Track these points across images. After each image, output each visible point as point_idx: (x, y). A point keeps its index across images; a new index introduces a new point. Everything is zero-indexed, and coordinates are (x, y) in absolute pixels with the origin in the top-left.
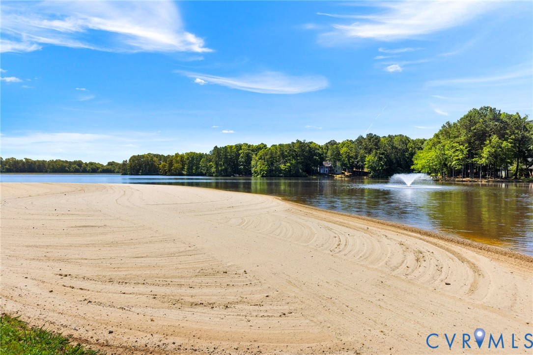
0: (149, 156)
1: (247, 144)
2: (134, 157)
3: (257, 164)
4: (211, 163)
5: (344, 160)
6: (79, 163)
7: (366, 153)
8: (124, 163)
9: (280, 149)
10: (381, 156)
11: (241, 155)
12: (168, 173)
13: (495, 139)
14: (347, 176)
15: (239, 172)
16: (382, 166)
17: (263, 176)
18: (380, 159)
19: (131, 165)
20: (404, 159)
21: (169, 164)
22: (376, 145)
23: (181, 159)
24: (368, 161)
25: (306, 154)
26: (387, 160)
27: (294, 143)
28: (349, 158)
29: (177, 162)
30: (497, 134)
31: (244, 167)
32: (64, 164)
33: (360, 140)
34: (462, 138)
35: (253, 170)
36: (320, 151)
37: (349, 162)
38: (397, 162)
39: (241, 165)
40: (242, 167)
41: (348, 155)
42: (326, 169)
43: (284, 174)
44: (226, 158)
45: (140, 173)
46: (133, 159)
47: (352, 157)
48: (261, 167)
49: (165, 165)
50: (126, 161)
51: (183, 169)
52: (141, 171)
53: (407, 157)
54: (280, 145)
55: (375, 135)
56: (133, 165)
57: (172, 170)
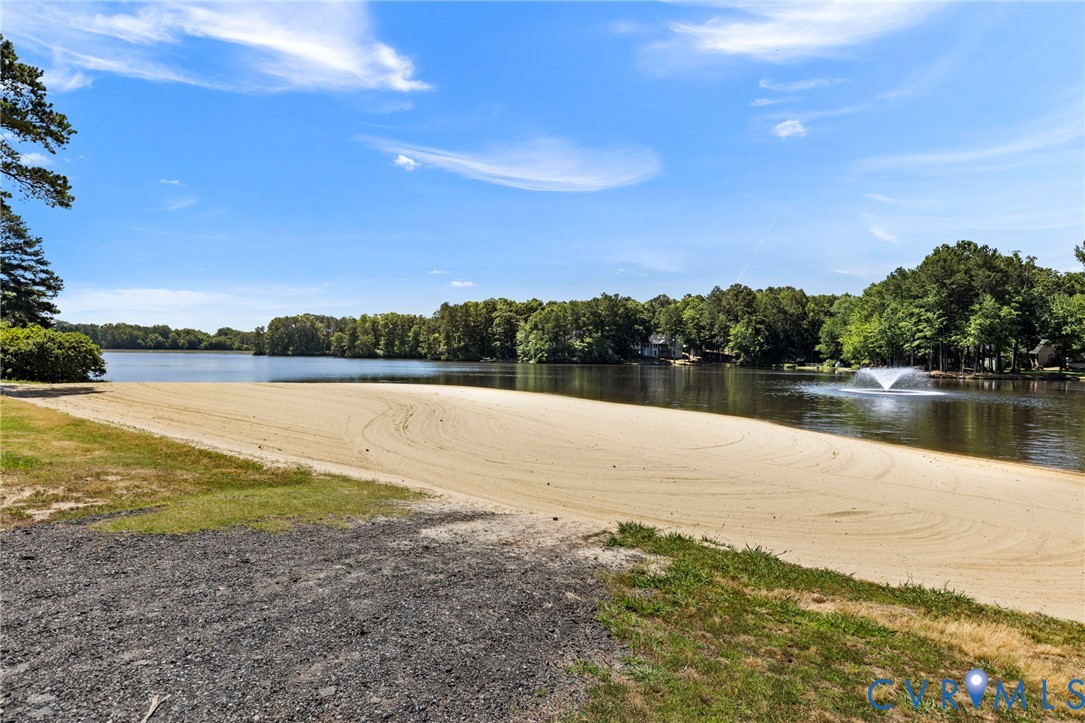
0: (308, 319)
1: (505, 301)
2: (278, 320)
3: (528, 340)
4: (437, 335)
5: (690, 333)
6: (164, 331)
7: (730, 320)
8: (259, 333)
9: (573, 310)
10: (758, 326)
11: (497, 321)
12: (348, 353)
13: (989, 302)
14: (693, 362)
15: (492, 353)
16: (761, 345)
17: (540, 361)
18: (757, 332)
19: (272, 337)
20: (799, 333)
21: (350, 335)
22: (749, 305)
23: (373, 326)
24: (734, 335)
25: (621, 321)
26: (770, 334)
27: (598, 300)
28: (699, 328)
29: (366, 332)
30: (991, 293)
31: (502, 344)
32: (135, 333)
33: (717, 296)
34: (931, 299)
35: (520, 349)
36: (645, 316)
37: (699, 337)
38: (787, 337)
39: (496, 340)
40: (498, 343)
41: (697, 324)
42: (654, 349)
43: (580, 357)
44: (467, 326)
45: (290, 353)
46: (276, 324)
47: (703, 328)
48: (536, 345)
49: (341, 338)
50: (262, 329)
51: (376, 344)
52: (291, 348)
53: (805, 329)
54: (572, 303)
55: (746, 288)
56: (277, 336)
57: (354, 347)
